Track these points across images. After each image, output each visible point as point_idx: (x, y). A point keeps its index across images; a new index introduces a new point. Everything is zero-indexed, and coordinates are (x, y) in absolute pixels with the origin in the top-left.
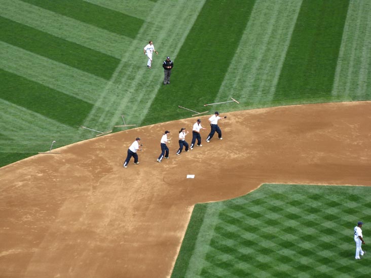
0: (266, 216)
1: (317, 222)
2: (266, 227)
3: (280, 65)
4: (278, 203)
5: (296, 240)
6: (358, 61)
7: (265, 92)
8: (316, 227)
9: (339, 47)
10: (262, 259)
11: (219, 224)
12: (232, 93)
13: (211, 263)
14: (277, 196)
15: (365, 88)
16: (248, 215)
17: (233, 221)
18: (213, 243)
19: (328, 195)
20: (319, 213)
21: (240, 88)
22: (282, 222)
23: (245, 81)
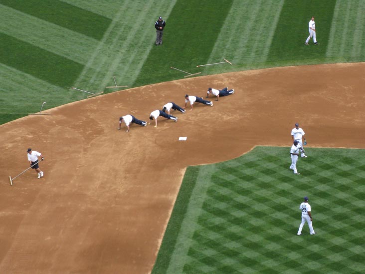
0: (260, 179)
1: (310, 185)
2: (259, 190)
3: (274, 26)
4: (271, 166)
5: (289, 203)
6: (353, 23)
7: (259, 53)
8: (309, 189)
9: (334, 8)
10: (255, 222)
11: (211, 187)
12: (225, 54)
13: (203, 226)
14: (270, 159)
15: (360, 49)
16: (241, 178)
17: (226, 184)
18: (205, 206)
19: (322, 158)
20: (312, 176)
21: (233, 49)
22: (275, 185)
23: (238, 42)
